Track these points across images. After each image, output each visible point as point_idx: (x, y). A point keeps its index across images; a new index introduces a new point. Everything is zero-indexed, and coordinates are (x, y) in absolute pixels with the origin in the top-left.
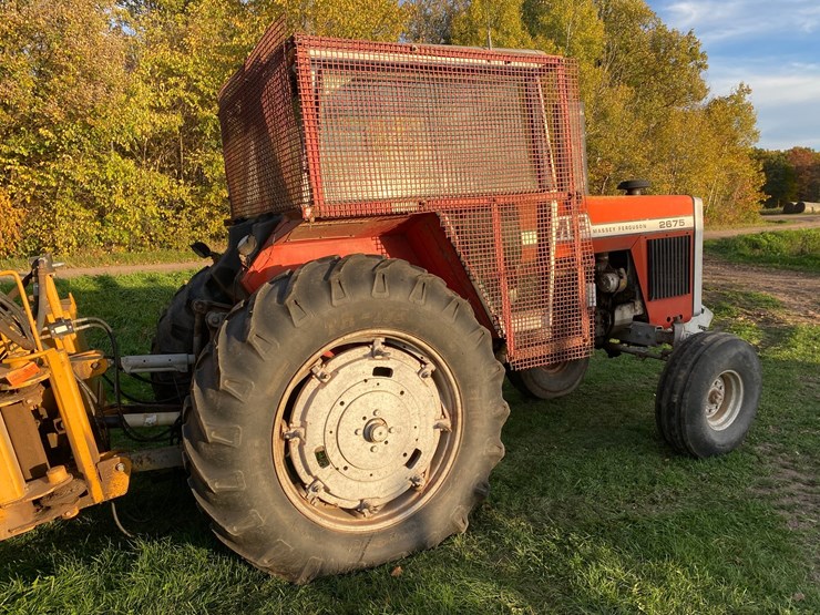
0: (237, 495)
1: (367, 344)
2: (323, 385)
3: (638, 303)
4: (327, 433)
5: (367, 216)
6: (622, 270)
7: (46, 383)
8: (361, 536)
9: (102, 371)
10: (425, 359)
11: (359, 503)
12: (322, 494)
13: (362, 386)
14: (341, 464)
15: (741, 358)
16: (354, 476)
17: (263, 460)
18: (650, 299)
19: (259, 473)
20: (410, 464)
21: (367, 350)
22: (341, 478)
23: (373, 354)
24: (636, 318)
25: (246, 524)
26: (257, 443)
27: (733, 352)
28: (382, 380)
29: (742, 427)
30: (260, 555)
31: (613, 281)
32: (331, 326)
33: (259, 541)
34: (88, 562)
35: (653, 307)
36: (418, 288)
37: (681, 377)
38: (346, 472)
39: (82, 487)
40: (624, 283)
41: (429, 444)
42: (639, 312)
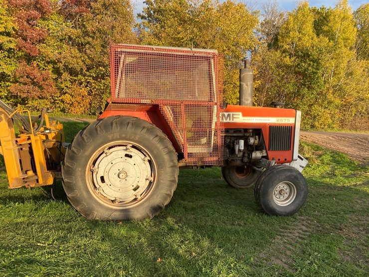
0: (72, 184)
1: (125, 146)
2: (107, 156)
3: (264, 151)
4: (105, 172)
5: (136, 104)
6: (257, 137)
7: (30, 144)
8: (112, 209)
9: (56, 146)
10: (147, 155)
11: (114, 199)
12: (102, 192)
13: (120, 159)
14: (109, 184)
15: (293, 177)
16: (113, 188)
17: (81, 175)
18: (269, 150)
19: (80, 179)
20: (135, 190)
21: (125, 148)
22: (108, 188)
23: (126, 150)
24: (263, 157)
25: (73, 194)
26: (80, 169)
27: (289, 174)
28: (128, 159)
29: (293, 208)
30: (77, 206)
31: (252, 141)
32: (110, 137)
33: (77, 201)
34: (36, 203)
35: (271, 154)
36: (145, 130)
37: (263, 179)
38: (110, 187)
39: (36, 178)
40: (257, 142)
41: (144, 185)
42: (265, 155)
